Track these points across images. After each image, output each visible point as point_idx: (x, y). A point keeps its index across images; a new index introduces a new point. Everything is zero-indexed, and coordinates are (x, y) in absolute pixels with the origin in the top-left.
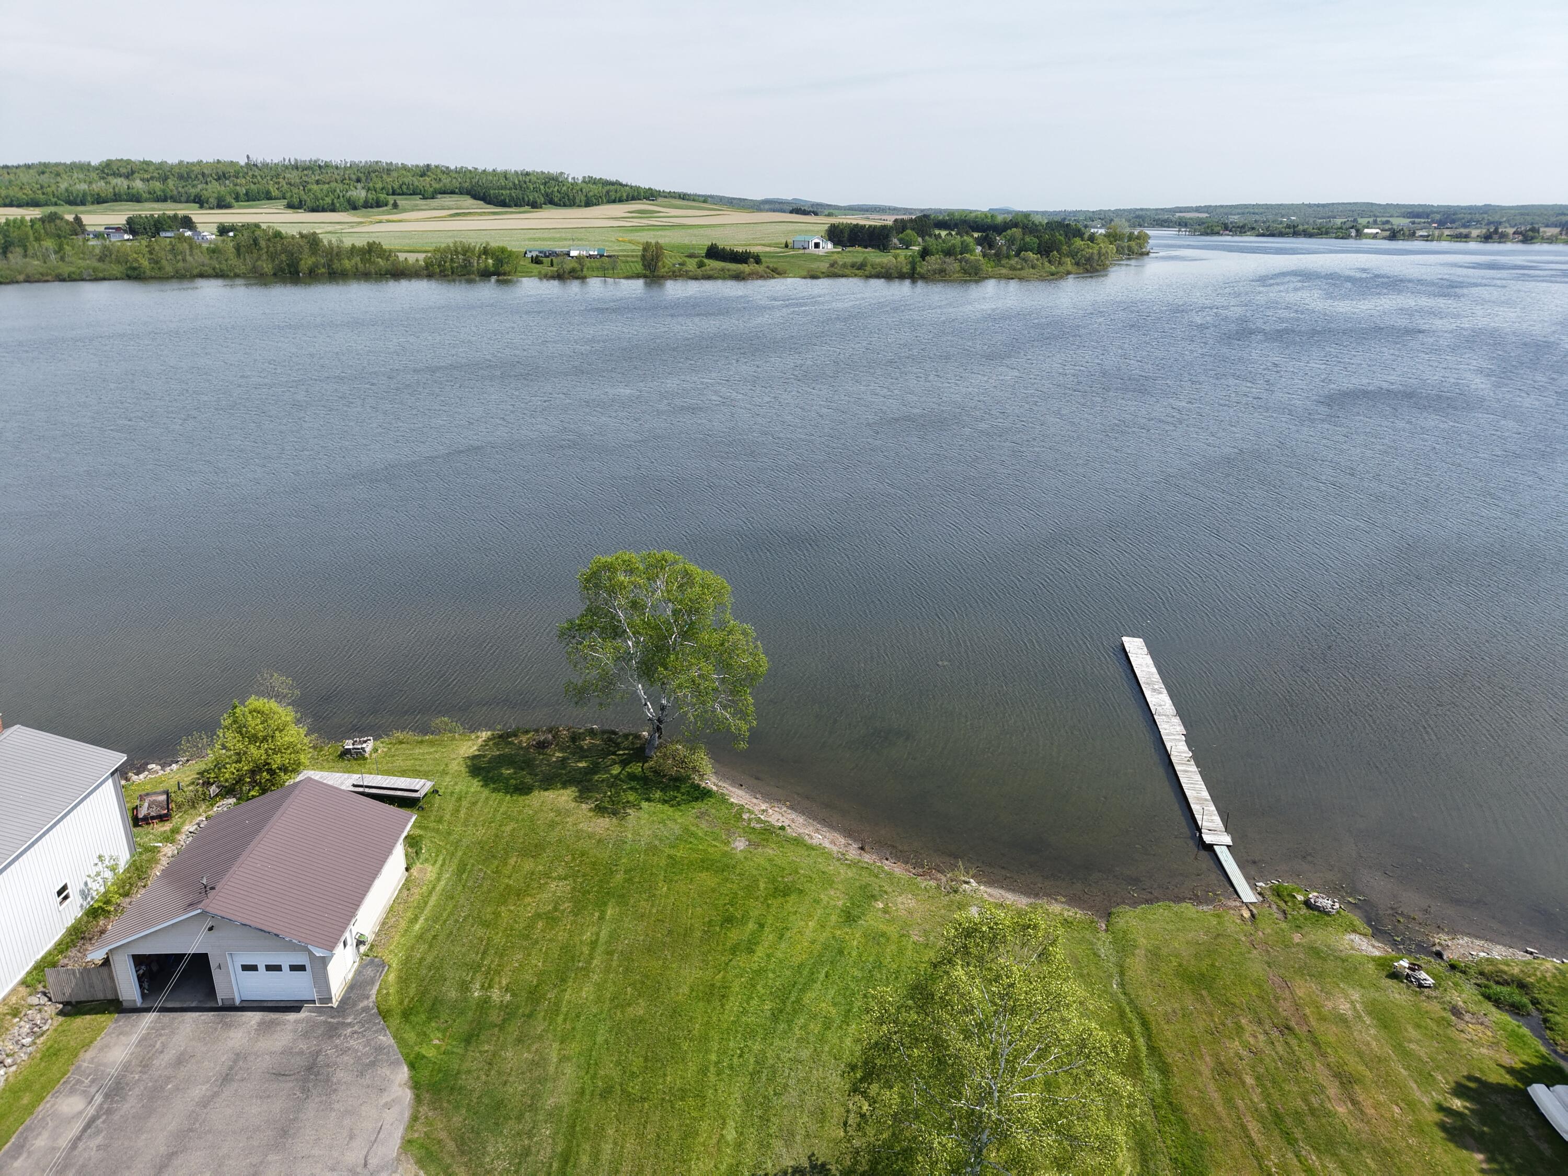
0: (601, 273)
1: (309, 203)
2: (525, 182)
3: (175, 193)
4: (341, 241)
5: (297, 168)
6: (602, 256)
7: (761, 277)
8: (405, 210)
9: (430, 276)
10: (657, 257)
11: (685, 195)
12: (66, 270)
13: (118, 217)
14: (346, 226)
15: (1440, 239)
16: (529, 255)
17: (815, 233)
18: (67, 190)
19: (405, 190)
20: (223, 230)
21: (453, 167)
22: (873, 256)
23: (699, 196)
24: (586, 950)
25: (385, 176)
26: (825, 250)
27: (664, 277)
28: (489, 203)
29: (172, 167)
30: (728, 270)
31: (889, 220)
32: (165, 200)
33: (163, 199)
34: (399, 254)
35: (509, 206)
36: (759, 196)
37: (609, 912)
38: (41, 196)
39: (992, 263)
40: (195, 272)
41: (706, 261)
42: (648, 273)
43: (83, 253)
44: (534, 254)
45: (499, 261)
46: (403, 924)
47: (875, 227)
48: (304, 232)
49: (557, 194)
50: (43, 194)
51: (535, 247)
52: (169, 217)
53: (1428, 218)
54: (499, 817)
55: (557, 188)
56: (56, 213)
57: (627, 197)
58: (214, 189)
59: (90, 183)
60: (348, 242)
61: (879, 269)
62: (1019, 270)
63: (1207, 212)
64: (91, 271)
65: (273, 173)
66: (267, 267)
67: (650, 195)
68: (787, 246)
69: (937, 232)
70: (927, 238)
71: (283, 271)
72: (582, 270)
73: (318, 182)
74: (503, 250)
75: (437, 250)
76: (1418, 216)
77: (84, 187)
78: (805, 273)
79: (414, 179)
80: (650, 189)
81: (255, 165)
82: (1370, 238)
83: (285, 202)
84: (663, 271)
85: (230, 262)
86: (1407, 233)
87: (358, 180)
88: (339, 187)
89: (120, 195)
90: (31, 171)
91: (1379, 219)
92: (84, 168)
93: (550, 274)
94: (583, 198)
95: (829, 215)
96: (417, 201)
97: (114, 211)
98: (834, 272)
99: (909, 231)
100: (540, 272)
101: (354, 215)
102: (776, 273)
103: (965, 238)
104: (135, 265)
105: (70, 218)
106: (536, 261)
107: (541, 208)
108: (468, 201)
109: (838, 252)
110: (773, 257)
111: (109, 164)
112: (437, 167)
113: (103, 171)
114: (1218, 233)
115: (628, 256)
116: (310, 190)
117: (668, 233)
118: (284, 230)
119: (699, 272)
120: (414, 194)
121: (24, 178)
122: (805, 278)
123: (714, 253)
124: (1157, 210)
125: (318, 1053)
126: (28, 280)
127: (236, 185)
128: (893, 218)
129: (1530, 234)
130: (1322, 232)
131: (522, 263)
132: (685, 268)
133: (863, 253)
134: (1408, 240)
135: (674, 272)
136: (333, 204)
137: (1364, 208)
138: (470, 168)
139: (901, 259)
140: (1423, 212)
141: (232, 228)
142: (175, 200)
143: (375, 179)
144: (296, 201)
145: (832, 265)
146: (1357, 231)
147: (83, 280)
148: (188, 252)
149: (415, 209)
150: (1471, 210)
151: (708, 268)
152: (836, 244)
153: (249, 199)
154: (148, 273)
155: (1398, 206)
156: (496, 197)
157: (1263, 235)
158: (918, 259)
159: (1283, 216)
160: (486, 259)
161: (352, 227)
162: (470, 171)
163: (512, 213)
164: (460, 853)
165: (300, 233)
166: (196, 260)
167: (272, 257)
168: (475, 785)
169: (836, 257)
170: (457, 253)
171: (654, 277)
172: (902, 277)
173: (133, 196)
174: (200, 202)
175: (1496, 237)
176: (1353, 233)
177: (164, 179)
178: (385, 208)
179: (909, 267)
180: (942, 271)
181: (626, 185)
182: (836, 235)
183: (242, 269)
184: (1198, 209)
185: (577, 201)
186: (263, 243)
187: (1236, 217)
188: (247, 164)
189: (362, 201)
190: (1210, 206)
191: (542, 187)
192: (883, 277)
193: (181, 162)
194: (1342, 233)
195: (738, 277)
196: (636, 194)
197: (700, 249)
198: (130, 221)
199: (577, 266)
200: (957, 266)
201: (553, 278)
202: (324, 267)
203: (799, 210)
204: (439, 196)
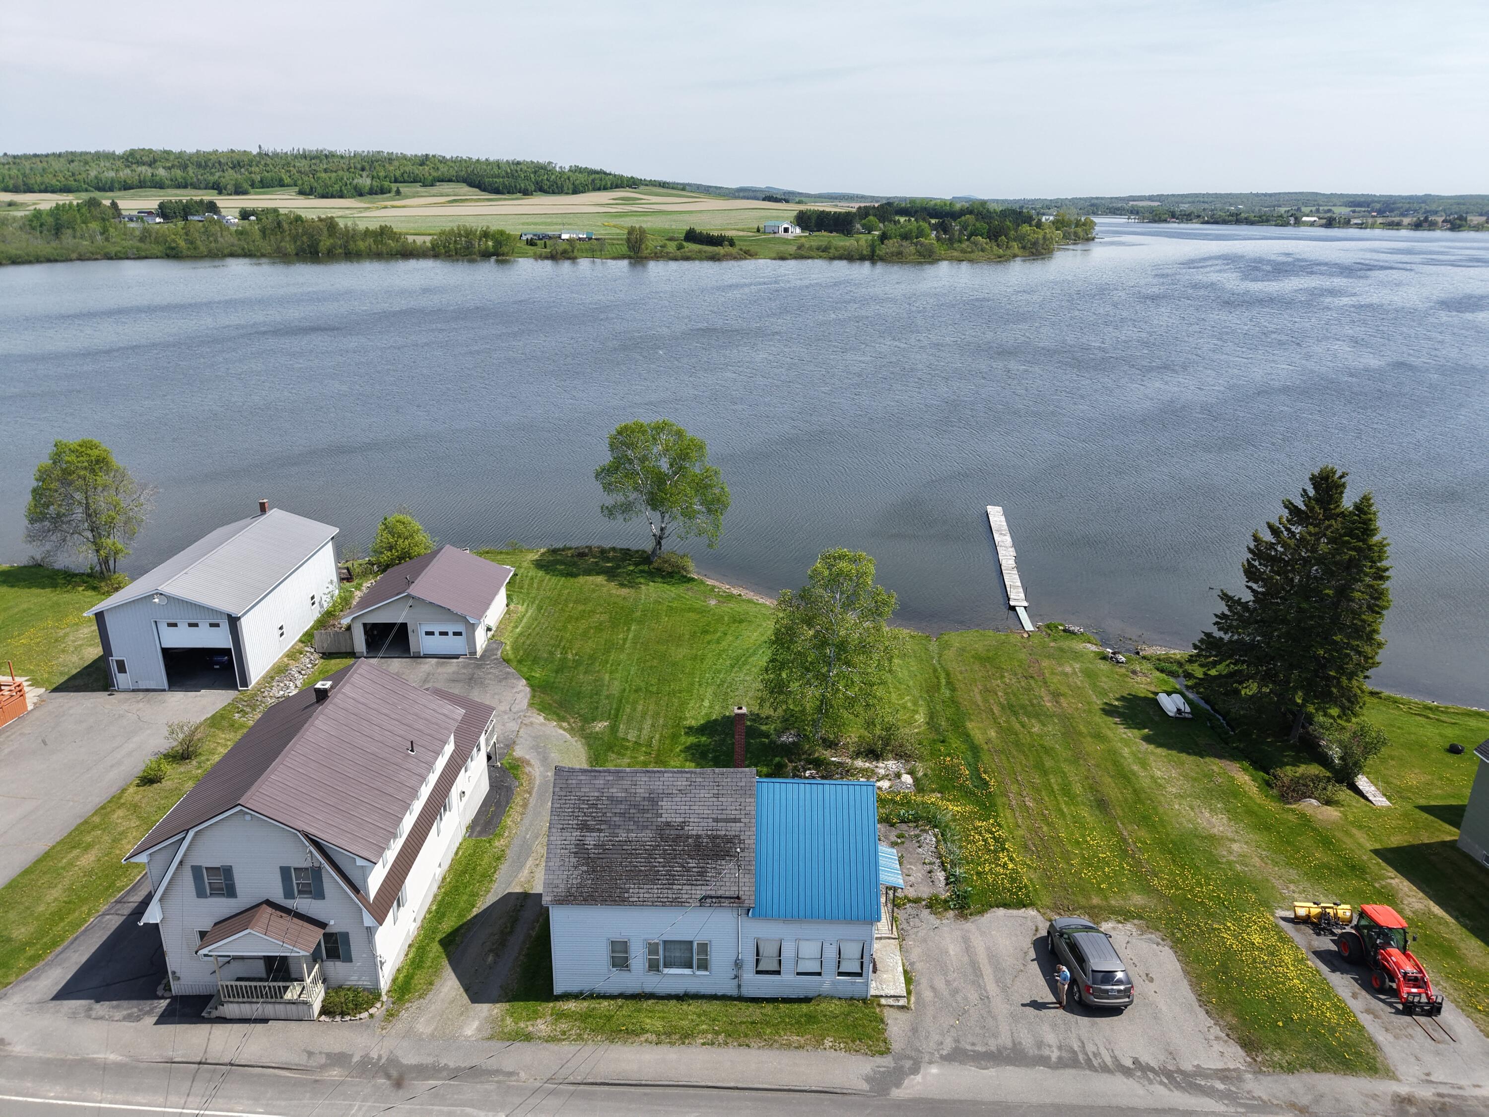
0: (590, 254)
1: (319, 190)
2: (517, 171)
3: (195, 180)
4: (356, 225)
5: (305, 158)
6: (590, 239)
7: (735, 258)
8: (407, 197)
9: (436, 256)
10: (641, 240)
11: (664, 183)
12: (113, 249)
13: (151, 202)
14: (355, 211)
15: (1373, 226)
16: (524, 238)
17: (784, 219)
18: (96, 177)
19: (406, 178)
20: (245, 215)
21: (448, 157)
22: (839, 241)
23: (678, 184)
24: (621, 642)
25: (387, 165)
26: (794, 234)
27: (647, 258)
28: (484, 190)
29: (191, 156)
30: (705, 252)
31: (853, 207)
32: (185, 187)
33: (183, 185)
34: (408, 237)
35: (503, 193)
36: (734, 185)
37: (633, 628)
38: (73, 183)
39: (945, 246)
40: (226, 252)
41: (685, 244)
42: (632, 254)
43: (125, 234)
44: (529, 237)
45: (498, 243)
46: (510, 628)
47: (840, 213)
48: (323, 216)
49: (546, 182)
50: (75, 180)
51: (529, 231)
52: (196, 202)
53: (1368, 207)
54: (559, 587)
55: (546, 176)
56: (94, 199)
57: (611, 184)
58: (230, 176)
59: (117, 170)
60: (362, 226)
61: (841, 251)
62: (970, 252)
63: (1159, 201)
64: (135, 250)
65: (283, 162)
66: (290, 248)
67: (633, 183)
68: (758, 230)
69: (897, 218)
70: (886, 223)
71: (304, 251)
72: (573, 251)
73: (326, 171)
74: (502, 233)
75: (442, 233)
76: (1359, 205)
77: (112, 174)
78: (774, 255)
79: (414, 167)
80: (632, 178)
81: (267, 155)
82: (1307, 226)
83: (297, 189)
84: (646, 253)
85: (257, 243)
86: (1342, 221)
87: (363, 169)
88: (346, 175)
89: (145, 181)
90: (61, 160)
91: (1321, 208)
92: (110, 157)
93: (544, 254)
94: (571, 186)
95: (799, 202)
96: (417, 188)
97: (140, 196)
98: (802, 253)
99: (871, 218)
100: (535, 254)
101: (361, 202)
102: (748, 254)
103: (921, 223)
104: (173, 245)
105: (107, 203)
106: (531, 243)
107: (532, 195)
108: (465, 189)
109: (806, 237)
110: (745, 240)
111: (132, 153)
112: (434, 156)
113: (127, 160)
114: (1165, 221)
115: (614, 239)
116: (318, 178)
117: (649, 218)
118: (304, 214)
119: (678, 253)
120: (415, 181)
121: (56, 165)
122: (775, 259)
123: (692, 236)
124: (1112, 198)
125: (474, 674)
126: (81, 258)
127: (251, 173)
128: (857, 205)
129: (1458, 222)
130: (1262, 220)
131: (518, 245)
132: (665, 250)
133: (828, 237)
134: (1343, 228)
135: (656, 253)
136: (341, 191)
137: (1309, 198)
138: (464, 158)
139: (863, 242)
140: (1364, 202)
141: (253, 213)
142: (195, 187)
143: (378, 167)
144: (307, 188)
145: (799, 248)
146: (1296, 219)
147: (128, 258)
148: (219, 234)
149: (416, 195)
150: (1411, 199)
151: (686, 249)
152: (803, 229)
153: (265, 185)
154: (185, 252)
155: (1342, 196)
156: (490, 185)
157: (1207, 223)
158: (877, 243)
159: (1231, 205)
160: (487, 241)
161: (361, 212)
162: (465, 161)
163: (505, 199)
164: (537, 602)
165: (319, 217)
166: (226, 241)
167: (295, 239)
168: (541, 573)
169: (803, 240)
170: (460, 235)
171: (638, 257)
172: (862, 258)
173: (157, 183)
174: (219, 188)
175: (1425, 225)
176: (1292, 220)
177: (184, 167)
178: (388, 195)
179: (869, 249)
180: (900, 253)
181: (610, 174)
182: (804, 220)
183: (269, 249)
184: (1151, 198)
185: (565, 188)
186: (286, 226)
187: (1187, 206)
188: (259, 154)
189: (367, 188)
190: (1162, 195)
191: (532, 176)
192: (845, 259)
193: (198, 152)
194: (1281, 221)
195: (714, 258)
196: (619, 182)
197: (679, 233)
198: (162, 206)
199: (568, 247)
200: (912, 249)
201: (547, 258)
202: (341, 248)
203: (771, 197)
204: (438, 184)
